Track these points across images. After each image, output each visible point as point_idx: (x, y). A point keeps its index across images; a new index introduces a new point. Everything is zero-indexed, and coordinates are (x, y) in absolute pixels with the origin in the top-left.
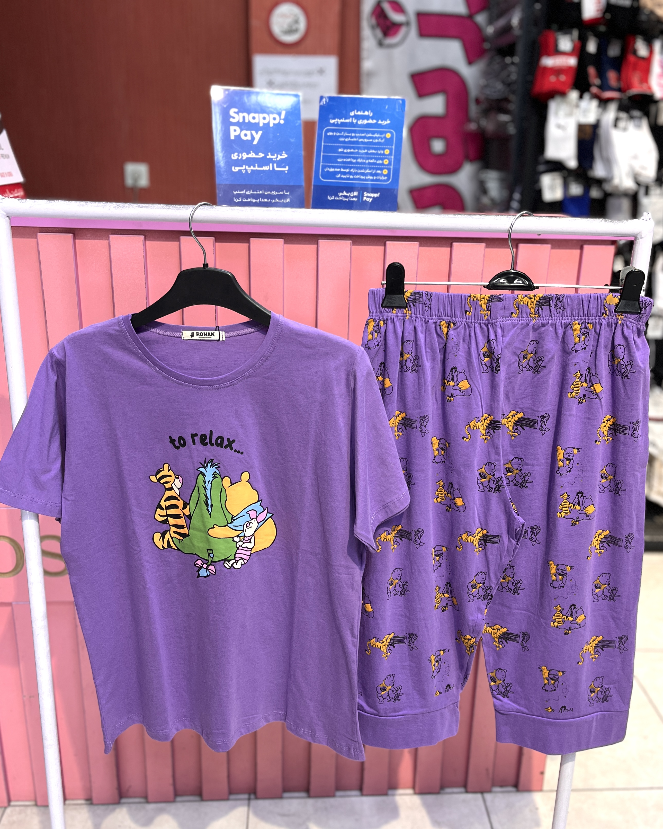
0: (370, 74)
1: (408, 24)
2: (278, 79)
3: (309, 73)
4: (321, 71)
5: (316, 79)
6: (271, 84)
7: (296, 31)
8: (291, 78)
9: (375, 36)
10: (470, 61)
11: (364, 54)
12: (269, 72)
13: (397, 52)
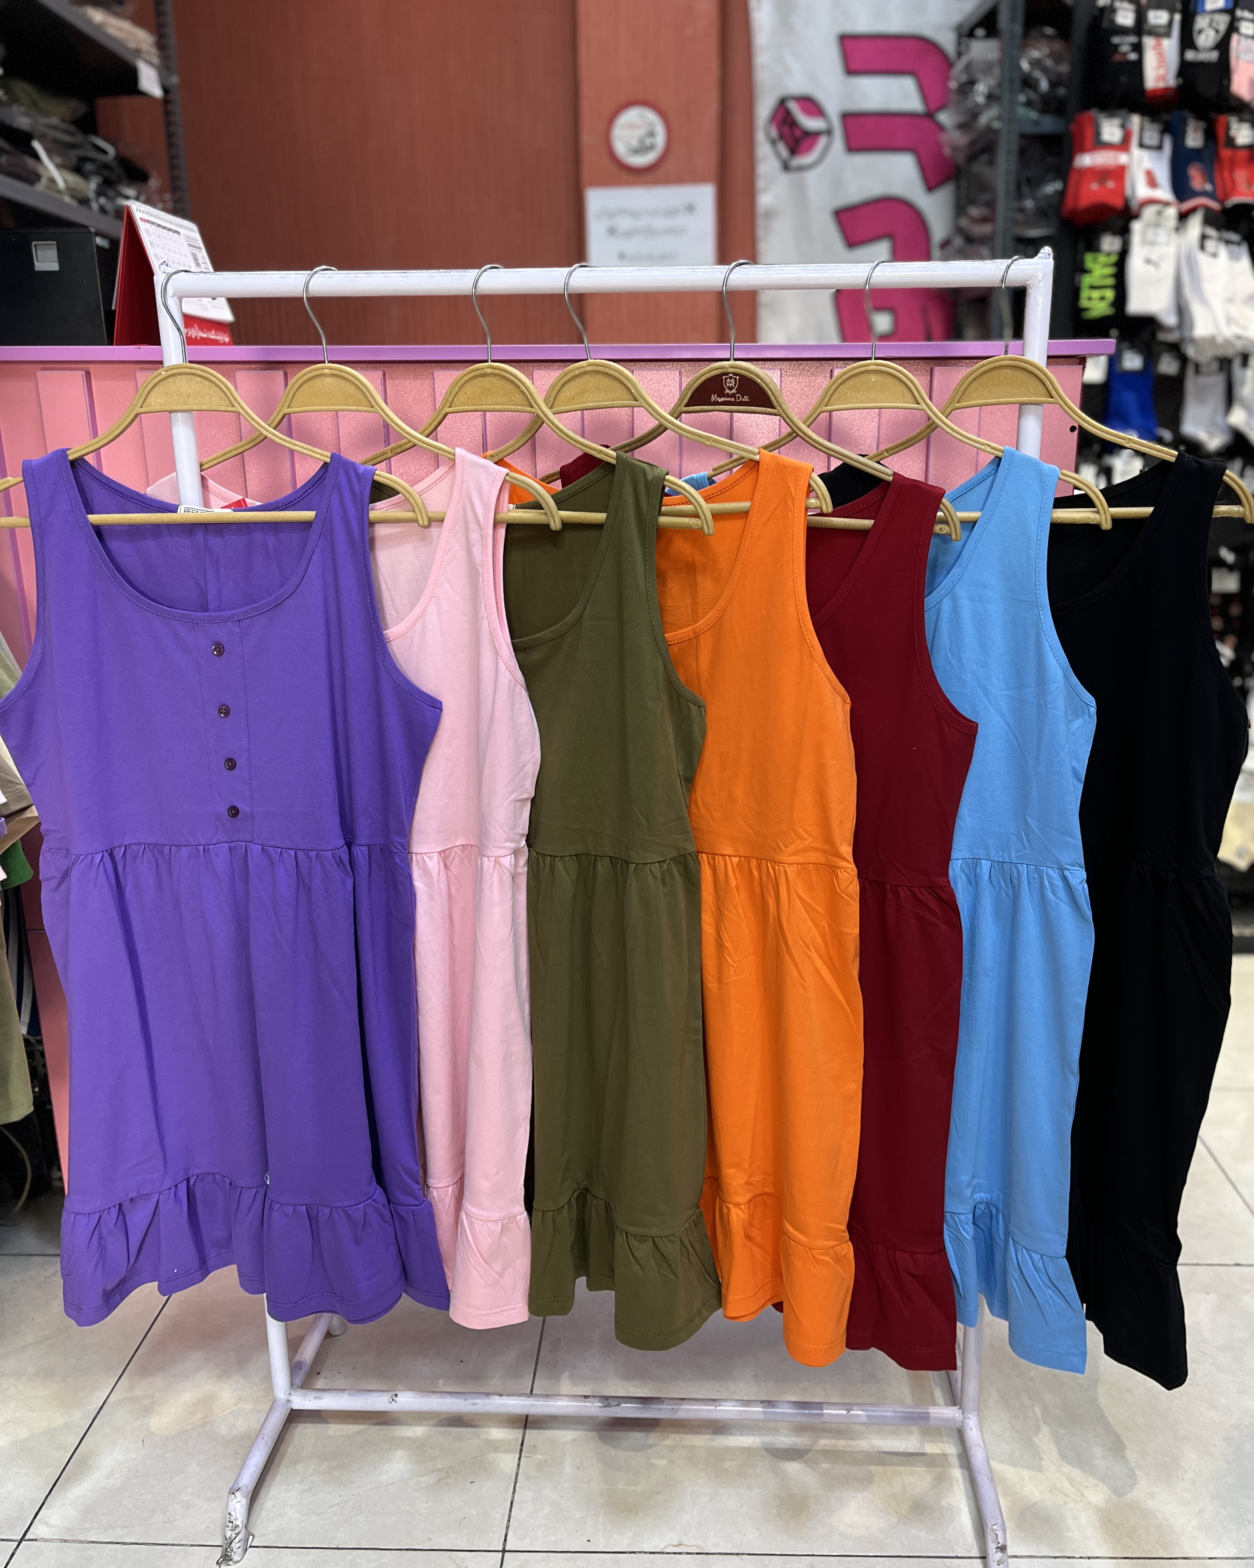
0: (769, 214)
1: (829, 132)
2: (624, 223)
3: (672, 213)
4: (690, 209)
5: (683, 220)
6: (612, 231)
7: (652, 147)
8: (644, 222)
9: (778, 154)
10: (931, 186)
11: (761, 183)
12: (611, 215)
13: (811, 178)
